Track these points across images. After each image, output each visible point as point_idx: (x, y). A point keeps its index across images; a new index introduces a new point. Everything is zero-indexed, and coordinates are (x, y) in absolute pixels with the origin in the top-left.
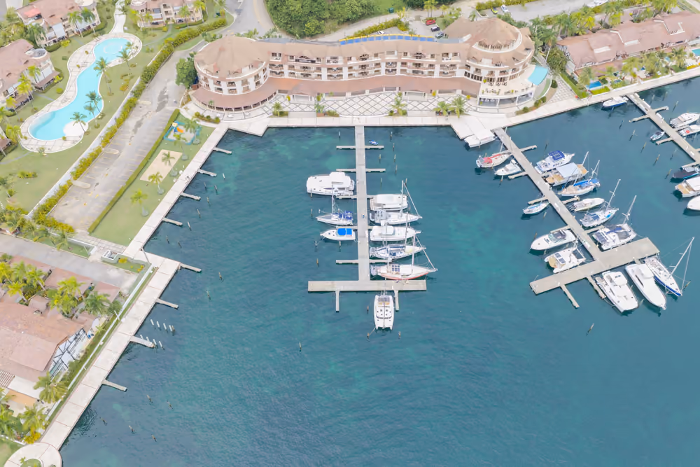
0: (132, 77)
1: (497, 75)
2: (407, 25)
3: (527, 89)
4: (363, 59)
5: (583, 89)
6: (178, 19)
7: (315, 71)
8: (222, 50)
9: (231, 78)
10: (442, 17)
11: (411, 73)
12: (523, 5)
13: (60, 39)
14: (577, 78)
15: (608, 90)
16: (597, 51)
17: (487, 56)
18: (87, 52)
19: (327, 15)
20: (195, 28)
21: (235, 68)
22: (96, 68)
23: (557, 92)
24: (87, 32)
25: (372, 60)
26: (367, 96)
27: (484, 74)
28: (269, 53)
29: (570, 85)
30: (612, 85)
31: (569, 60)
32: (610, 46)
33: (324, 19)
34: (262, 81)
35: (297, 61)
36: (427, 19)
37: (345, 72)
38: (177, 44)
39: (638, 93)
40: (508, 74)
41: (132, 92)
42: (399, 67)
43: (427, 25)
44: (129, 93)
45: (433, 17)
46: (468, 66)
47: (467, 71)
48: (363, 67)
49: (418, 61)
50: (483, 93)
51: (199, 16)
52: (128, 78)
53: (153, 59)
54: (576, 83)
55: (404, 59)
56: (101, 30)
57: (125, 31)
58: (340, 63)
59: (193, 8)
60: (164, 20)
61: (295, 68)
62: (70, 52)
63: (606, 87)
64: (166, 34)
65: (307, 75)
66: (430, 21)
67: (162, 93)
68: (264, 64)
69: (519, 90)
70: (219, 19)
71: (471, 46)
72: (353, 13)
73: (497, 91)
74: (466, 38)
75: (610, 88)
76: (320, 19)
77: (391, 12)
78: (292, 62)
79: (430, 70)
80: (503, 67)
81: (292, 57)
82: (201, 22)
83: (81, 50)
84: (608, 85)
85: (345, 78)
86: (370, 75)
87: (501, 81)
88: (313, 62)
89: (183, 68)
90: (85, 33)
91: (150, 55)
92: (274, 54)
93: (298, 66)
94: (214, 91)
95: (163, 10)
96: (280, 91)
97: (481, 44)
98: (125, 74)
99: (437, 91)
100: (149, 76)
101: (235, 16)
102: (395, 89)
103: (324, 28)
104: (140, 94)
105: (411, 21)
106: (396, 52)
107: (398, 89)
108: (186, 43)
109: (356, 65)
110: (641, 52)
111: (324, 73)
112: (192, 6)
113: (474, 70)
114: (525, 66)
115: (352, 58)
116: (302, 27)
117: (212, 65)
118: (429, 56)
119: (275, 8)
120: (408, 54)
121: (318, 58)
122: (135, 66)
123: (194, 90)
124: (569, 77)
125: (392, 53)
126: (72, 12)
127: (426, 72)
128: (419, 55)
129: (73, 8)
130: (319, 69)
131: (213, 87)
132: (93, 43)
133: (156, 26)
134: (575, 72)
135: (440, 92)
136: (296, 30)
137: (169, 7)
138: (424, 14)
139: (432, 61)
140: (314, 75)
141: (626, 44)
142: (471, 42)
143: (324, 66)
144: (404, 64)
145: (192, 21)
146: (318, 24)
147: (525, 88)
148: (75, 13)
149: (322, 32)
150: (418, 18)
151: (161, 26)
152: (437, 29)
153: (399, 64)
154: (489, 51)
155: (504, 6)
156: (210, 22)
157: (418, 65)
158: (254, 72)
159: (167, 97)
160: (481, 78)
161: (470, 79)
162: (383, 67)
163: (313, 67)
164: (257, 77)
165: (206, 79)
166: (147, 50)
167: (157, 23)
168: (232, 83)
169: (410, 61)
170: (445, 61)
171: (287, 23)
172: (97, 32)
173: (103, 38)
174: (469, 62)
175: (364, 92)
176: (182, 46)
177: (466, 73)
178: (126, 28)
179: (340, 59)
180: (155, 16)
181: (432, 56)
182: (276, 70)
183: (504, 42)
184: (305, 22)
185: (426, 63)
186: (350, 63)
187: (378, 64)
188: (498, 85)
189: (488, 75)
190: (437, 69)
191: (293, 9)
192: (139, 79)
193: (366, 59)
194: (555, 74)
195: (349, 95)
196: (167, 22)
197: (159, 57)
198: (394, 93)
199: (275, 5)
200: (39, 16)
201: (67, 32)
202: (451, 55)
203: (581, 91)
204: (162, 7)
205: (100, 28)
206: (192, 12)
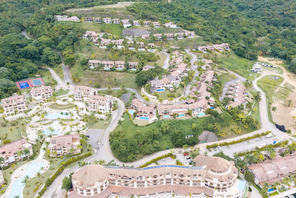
0: (41, 184)
1: (221, 186)
2: (175, 156)
3: (237, 194)
4: (155, 178)
5: (265, 192)
6: (69, 153)
7: (131, 183)
8: (86, 173)
9: (88, 188)
10: (191, 151)
11: (179, 184)
12: (228, 146)
13: (12, 162)
14: (261, 187)
15: (278, 193)
16: (268, 173)
17: (216, 177)
18: (22, 170)
19: (138, 152)
20: (76, 157)
21: (91, 183)
22: (22, 182)
23: (252, 194)
24: (25, 159)
25: (159, 178)
26: (157, 195)
27: (215, 186)
28: (109, 173)
29: (258, 190)
30: (279, 191)
31: (255, 177)
32: (274, 170)
33: (136, 154)
34: (104, 188)
35: (122, 178)
36: (184, 153)
37: (146, 184)
38: (66, 165)
39: (293, 195)
40: (227, 185)
41: (39, 193)
42: (172, 181)
43: (185, 156)
44: (38, 193)
45: (187, 152)
46: (206, 182)
47: (206, 183)
48: (155, 181)
49: (182, 178)
50: (215, 196)
51: (79, 151)
52: (38, 184)
53: (53, 174)
54: (261, 189)
55: (175, 177)
56: (32, 158)
57: (43, 158)
58: (143, 180)
59: (77, 148)
60: (63, 153)
61: (121, 181)
62: (14, 170)
63: (276, 192)
64: (62, 160)
65: (126, 185)
66: (186, 154)
67: (54, 192)
68: (106, 180)
69: (234, 195)
70: (88, 152)
71: (207, 172)
72: (150, 151)
73: (223, 195)
74: (205, 167)
75: (278, 192)
76: (135, 154)
77: (168, 149)
78: (120, 178)
79: (188, 183)
80: (224, 183)
81: (120, 176)
82: (79, 154)
83: (20, 168)
84: (277, 190)
85: (146, 186)
86: (158, 185)
87: (224, 189)
88: (130, 179)
89: (66, 182)
90: (24, 160)
91: (52, 171)
92: (111, 175)
93: (122, 181)
94: (80, 194)
95: (63, 149)
96: (113, 193)
97: (212, 170)
98: (38, 182)
99: (192, 194)
100: (49, 183)
101: (96, 151)
102: (171, 192)
103: (136, 158)
104: (43, 194)
105: (177, 153)
106: (171, 174)
107: (172, 192)
108: (71, 164)
109: (151, 180)
110: (289, 173)
111: (135, 184)
112: (76, 147)
113: (210, 183)
114: (234, 181)
115: (150, 177)
116: (126, 157)
117: (80, 181)
118: (187, 176)
119: (114, 148)
120: (177, 175)
121: (132, 177)
122: (44, 177)
123: (70, 191)
124: (257, 185)
125: (169, 174)
126: (20, 150)
127: (186, 184)
128: (182, 176)
129: (21, 148)
130: (133, 182)
131: (79, 192)
132: (27, 164)
133: (58, 156)
134: (259, 183)
135: (193, 194)
136: (123, 159)
137: (66, 148)
138: (183, 150)
139: (189, 179)
140: (130, 185)
141: (281, 169)
142: (207, 169)
143: (136, 181)
144: (175, 180)
145: (76, 153)
146: (134, 156)
147: (236, 194)
148: (21, 151)
149: (136, 160)
150: (180, 152)
151: (60, 156)
152: (190, 158)
153: (172, 180)
154: (216, 174)
155: (219, 147)
156: (83, 154)
157: (182, 180)
158: (101, 184)
159: (56, 195)
160: (214, 187)
161: (208, 187)
162: (164, 182)
163: (130, 181)
164: (102, 186)
165: (76, 188)
166: (52, 169)
167: (59, 155)
168: (89, 191)
169: (178, 179)
170: (195, 179)
171: (119, 156)
172: (30, 159)
173: (32, 162)
174: (207, 180)
175: (155, 194)
176: (69, 166)
177: (206, 184)
178: (44, 157)
179: (143, 177)
180: (58, 152)
181: (189, 176)
182: (112, 182)
183: (224, 170)
184: (128, 155)
185: (186, 179)
186: (148, 179)
187: (162, 180)
188: (223, 191)
189: (217, 186)
190: (191, 183)
191: (122, 149)
192: (44, 185)
193: (156, 177)
194: (250, 185)
195: (147, 195)
196: (64, 154)
197: (56, 173)
198: (170, 194)
199: (114, 147)
200: (4, 153)
201: (16, 159)
202: (197, 176)
203: (264, 194)
204: (62, 147)
205: (32, 157)
206: (76, 150)
